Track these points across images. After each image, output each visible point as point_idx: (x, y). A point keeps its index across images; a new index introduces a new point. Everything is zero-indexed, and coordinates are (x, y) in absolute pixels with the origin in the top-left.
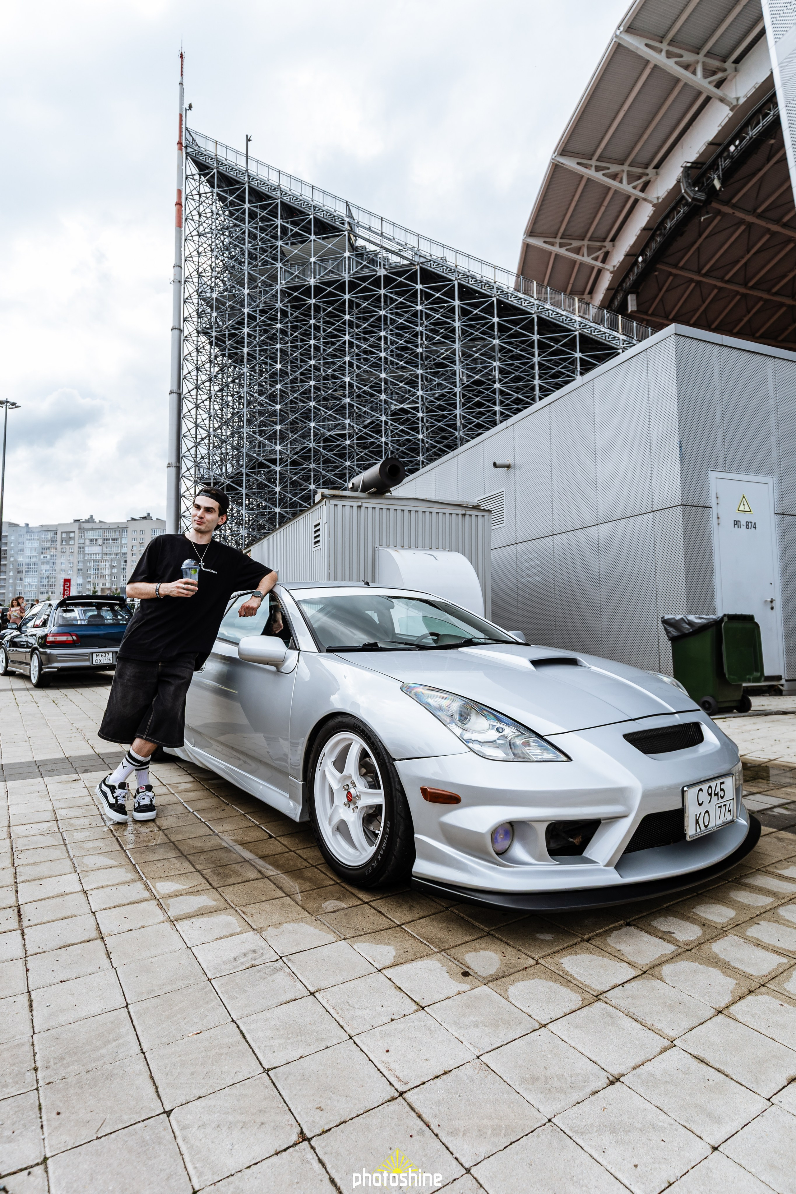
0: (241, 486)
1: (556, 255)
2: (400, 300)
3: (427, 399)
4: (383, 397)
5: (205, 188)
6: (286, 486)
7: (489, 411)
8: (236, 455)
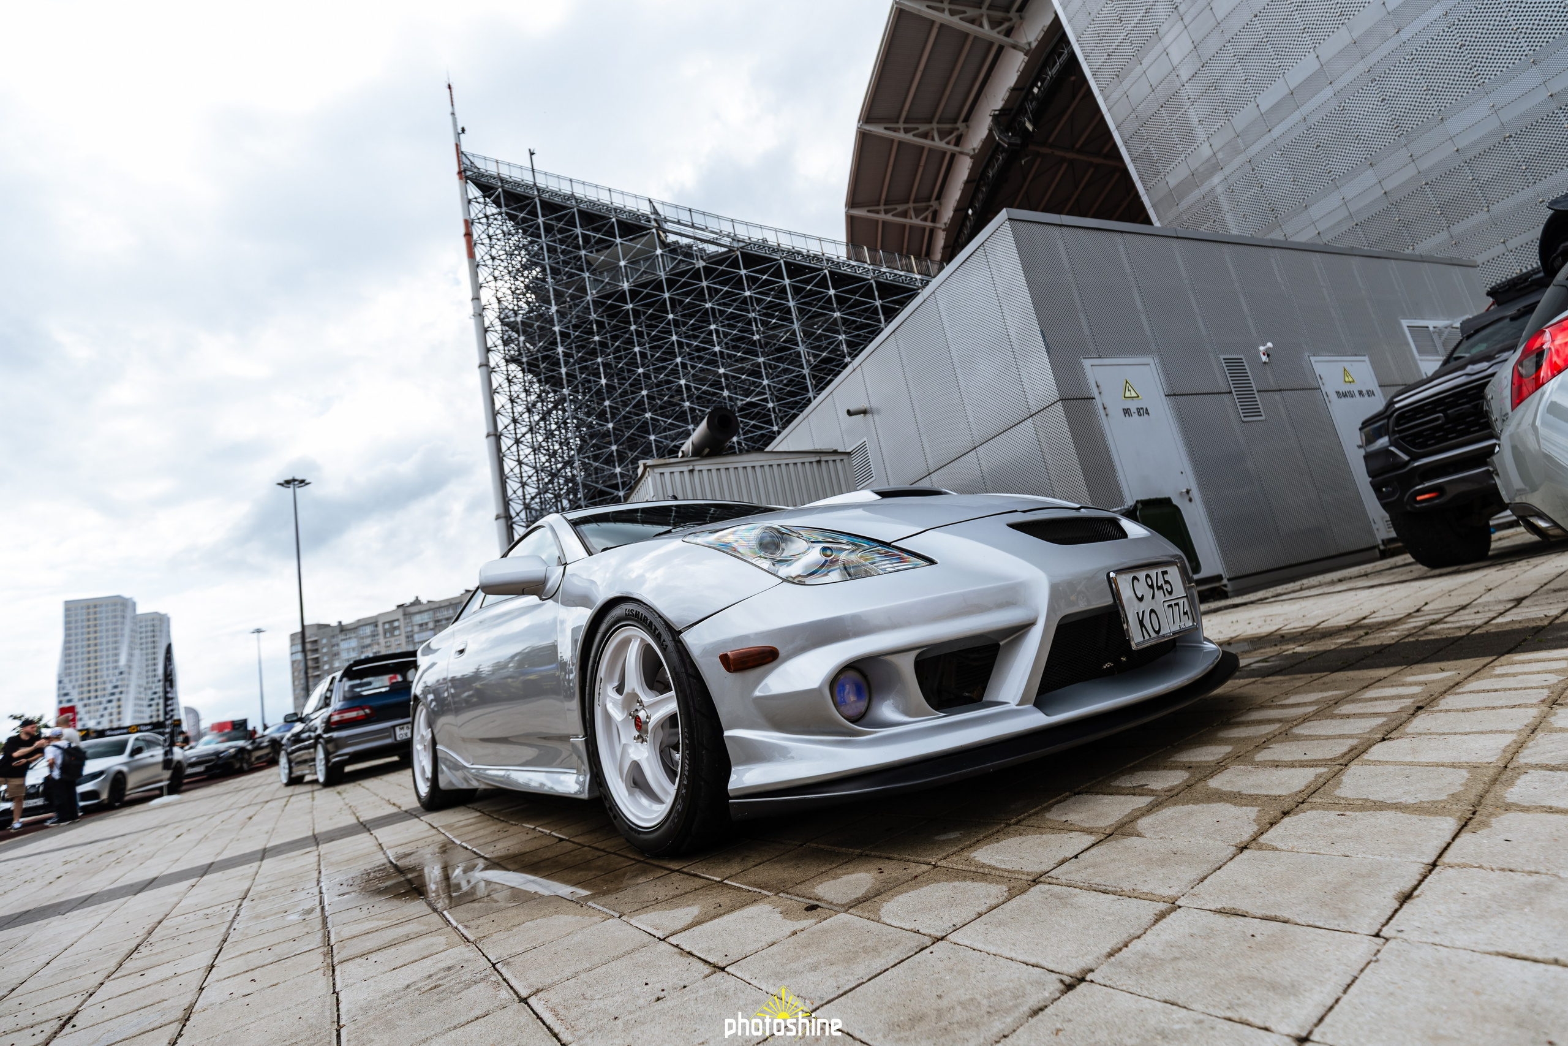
1: (884, 222)
2: (726, 289)
5: (492, 210)
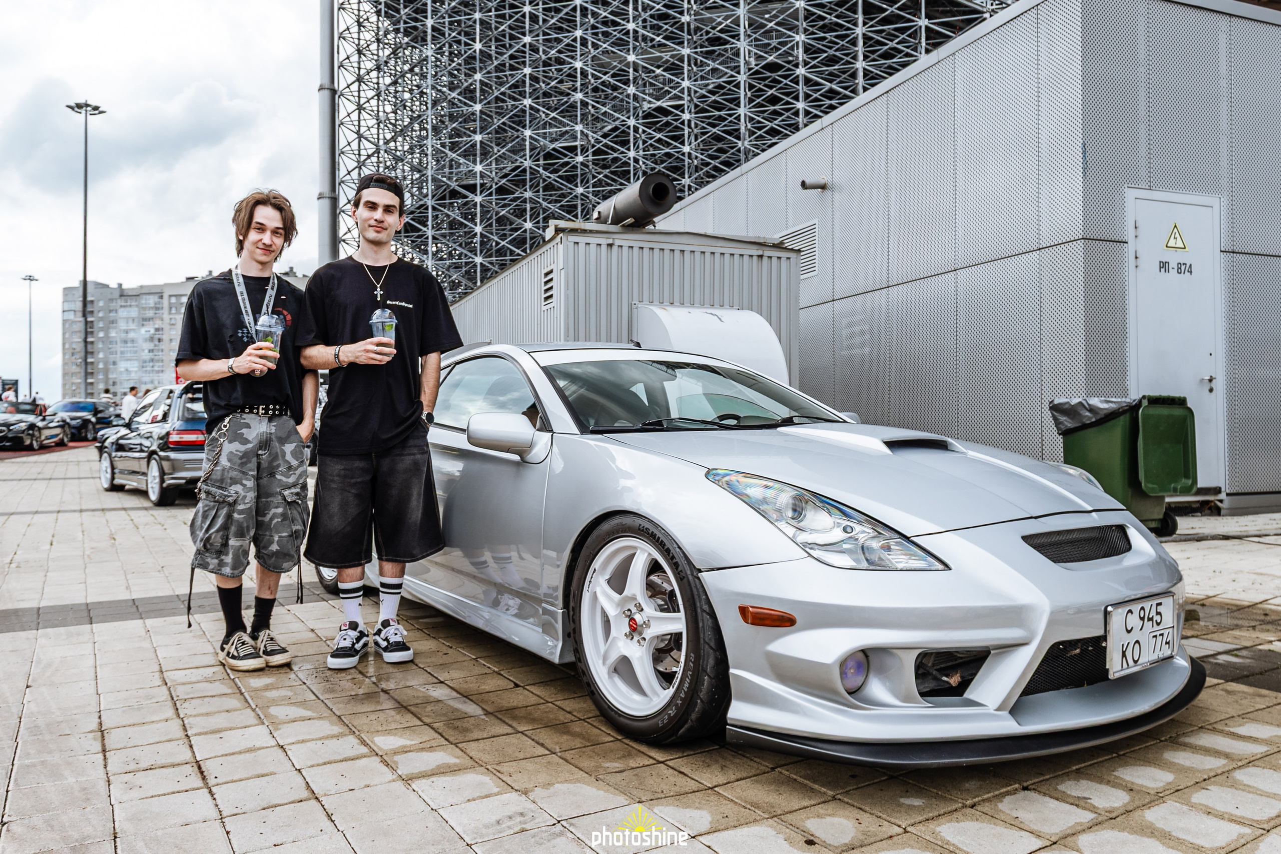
0: (426, 226)
3: (696, 92)
4: (631, 90)
6: (491, 225)
7: (787, 110)
8: (416, 179)
